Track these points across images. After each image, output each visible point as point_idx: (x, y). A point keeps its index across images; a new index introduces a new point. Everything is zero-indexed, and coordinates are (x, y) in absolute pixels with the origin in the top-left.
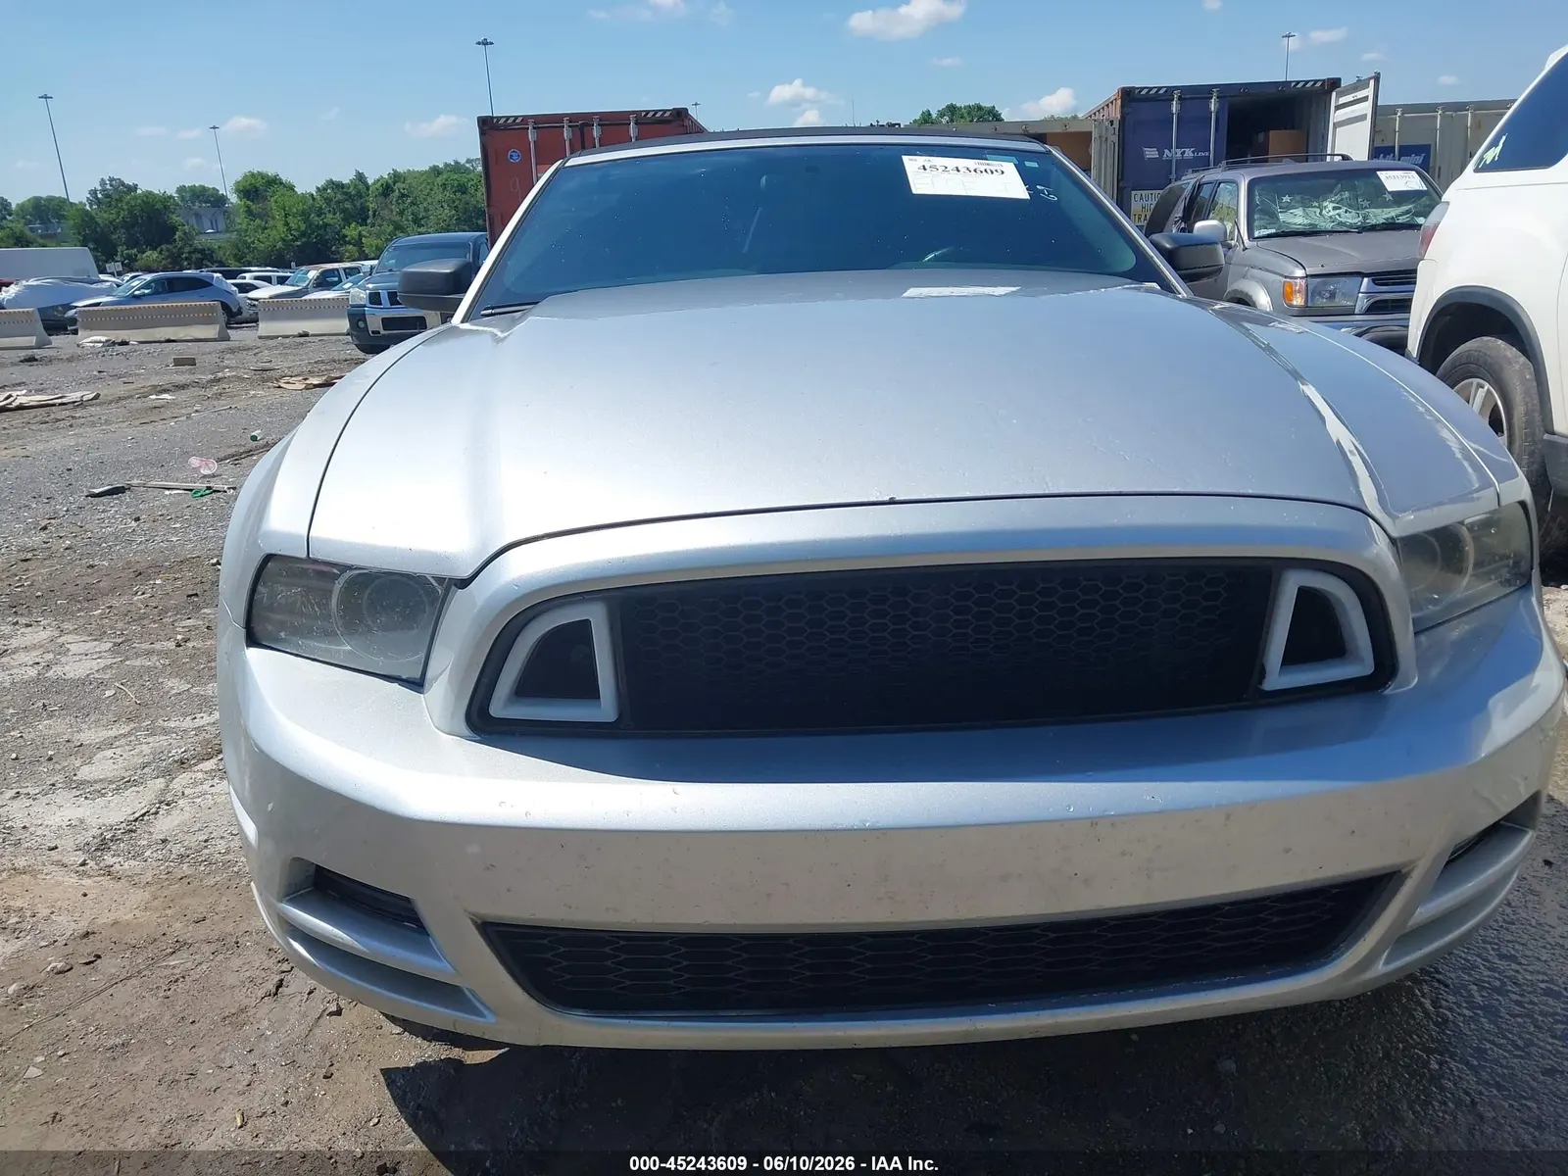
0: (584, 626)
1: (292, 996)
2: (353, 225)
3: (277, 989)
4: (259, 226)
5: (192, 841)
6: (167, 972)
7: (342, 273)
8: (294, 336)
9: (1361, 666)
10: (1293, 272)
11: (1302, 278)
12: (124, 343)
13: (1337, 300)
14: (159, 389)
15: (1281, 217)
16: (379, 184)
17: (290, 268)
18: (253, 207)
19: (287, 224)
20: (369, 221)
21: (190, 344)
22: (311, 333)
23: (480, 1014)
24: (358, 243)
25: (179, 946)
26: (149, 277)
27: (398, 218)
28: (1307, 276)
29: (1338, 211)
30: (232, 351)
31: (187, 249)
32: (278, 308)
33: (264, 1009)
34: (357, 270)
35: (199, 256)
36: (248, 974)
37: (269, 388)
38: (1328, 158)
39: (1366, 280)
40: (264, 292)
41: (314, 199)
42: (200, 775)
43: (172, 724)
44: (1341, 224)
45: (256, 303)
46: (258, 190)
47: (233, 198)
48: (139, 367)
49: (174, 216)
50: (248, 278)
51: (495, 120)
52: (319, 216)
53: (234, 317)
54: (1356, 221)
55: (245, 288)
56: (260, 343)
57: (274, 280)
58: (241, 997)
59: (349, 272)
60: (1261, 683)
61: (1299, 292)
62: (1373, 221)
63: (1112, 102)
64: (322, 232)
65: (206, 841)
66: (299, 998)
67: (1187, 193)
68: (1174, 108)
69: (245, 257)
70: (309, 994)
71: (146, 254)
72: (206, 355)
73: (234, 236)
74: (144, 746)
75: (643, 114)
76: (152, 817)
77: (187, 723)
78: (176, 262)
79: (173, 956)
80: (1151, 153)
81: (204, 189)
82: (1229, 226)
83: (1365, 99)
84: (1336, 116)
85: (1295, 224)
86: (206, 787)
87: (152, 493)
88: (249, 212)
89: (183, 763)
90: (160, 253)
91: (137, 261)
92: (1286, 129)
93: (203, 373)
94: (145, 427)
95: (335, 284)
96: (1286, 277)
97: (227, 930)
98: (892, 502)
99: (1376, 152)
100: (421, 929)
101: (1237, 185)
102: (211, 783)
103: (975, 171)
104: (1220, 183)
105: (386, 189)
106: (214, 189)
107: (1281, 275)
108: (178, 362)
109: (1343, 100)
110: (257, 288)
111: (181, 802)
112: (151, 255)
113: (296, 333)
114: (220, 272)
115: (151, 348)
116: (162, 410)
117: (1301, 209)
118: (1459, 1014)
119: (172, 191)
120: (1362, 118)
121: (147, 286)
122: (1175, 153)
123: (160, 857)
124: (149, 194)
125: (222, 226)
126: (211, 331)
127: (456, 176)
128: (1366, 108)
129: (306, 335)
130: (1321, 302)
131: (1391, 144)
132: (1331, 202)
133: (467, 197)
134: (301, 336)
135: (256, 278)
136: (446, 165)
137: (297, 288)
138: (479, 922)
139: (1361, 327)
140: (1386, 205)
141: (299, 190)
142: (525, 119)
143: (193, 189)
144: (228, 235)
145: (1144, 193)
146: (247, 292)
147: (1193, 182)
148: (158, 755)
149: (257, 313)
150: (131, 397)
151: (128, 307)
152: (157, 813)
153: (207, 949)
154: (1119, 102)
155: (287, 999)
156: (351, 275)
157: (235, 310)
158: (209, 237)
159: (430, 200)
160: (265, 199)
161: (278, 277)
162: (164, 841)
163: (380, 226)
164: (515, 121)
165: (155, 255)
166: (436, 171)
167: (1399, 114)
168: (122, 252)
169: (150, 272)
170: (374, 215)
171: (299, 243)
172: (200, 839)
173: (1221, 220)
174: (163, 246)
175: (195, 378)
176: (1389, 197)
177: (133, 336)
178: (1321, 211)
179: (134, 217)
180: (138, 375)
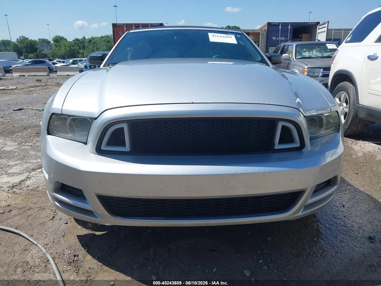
0: (122, 129)
1: (57, 220)
2: (81, 50)
3: (53, 218)
4: (58, 49)
5: (35, 186)
6: (27, 214)
7: (78, 61)
8: (66, 76)
9: (297, 144)
10: (305, 67)
11: (307, 68)
12: (24, 76)
13: (315, 74)
14: (32, 86)
15: (303, 54)
16: (88, 40)
17: (66, 59)
18: (57, 44)
19: (65, 49)
20: (85, 49)
21: (40, 77)
22: (70, 75)
23: (97, 218)
24: (83, 54)
25: (30, 209)
26: (30, 60)
27: (92, 48)
28: (308, 68)
29: (316, 53)
30: (50, 78)
31: (40, 54)
32: (62, 69)
33: (49, 223)
34: (82, 60)
35: (43, 56)
36: (46, 215)
37: (59, 87)
38: (316, 40)
39: (322, 69)
40: (59, 65)
41: (72, 43)
42: (37, 172)
43: (31, 161)
44: (317, 56)
45: (57, 67)
46: (58, 40)
47: (52, 42)
48: (28, 82)
49: (37, 46)
50: (55, 61)
51: (116, 24)
52: (73, 47)
53: (51, 70)
54: (320, 55)
55: (54, 64)
56: (58, 77)
57: (61, 62)
58: (44, 220)
59: (80, 61)
60: (274, 147)
61: (306, 71)
62: (324, 56)
63: (265, 26)
64: (74, 51)
65: (38, 186)
66: (58, 220)
67: (281, 48)
68: (280, 27)
69: (54, 56)
70: (60, 219)
71: (30, 55)
72: (44, 79)
73: (52, 51)
74: (24, 166)
75: (152, 24)
76: (25, 181)
77: (35, 161)
78: (37, 57)
79: (29, 211)
80: (274, 38)
81: (45, 39)
82: (291, 56)
83: (325, 27)
84: (318, 31)
85: (306, 56)
86: (39, 175)
87: (29, 110)
88: (56, 45)
89: (34, 170)
90: (34, 55)
91: (28, 56)
92: (306, 34)
93: (43, 83)
94: (28, 95)
95: (76, 63)
96: (303, 68)
97: (42, 206)
98: (192, 103)
99: (327, 40)
100: (85, 198)
101: (293, 46)
102: (40, 174)
103: (225, 37)
104: (289, 45)
105: (90, 41)
106: (47, 39)
107: (302, 67)
108: (37, 81)
109: (320, 27)
110: (57, 64)
111: (32, 178)
112: (31, 55)
113: (66, 75)
114: (48, 59)
115: (30, 77)
116: (32, 91)
117: (308, 52)
118: (323, 229)
119: (37, 39)
120: (324, 32)
121: (30, 62)
122: (280, 38)
123: (27, 190)
124: (31, 40)
125: (49, 49)
126: (46, 74)
127: (107, 39)
128: (325, 29)
129: (69, 75)
130: (311, 74)
131: (331, 38)
132: (315, 51)
133: (110, 44)
134: (68, 75)
135: (57, 61)
136: (105, 36)
137: (67, 64)
138: (97, 195)
139: (320, 80)
140: (328, 52)
141: (68, 40)
142: (124, 24)
143: (42, 39)
144: (51, 51)
145: (272, 48)
146: (55, 65)
147: (283, 45)
148: (27, 168)
149: (57, 70)
150: (25, 88)
151: (25, 67)
152: (26, 180)
153: (37, 209)
154: (267, 25)
155: (55, 220)
156: (80, 62)
157: (51, 69)
158: (46, 51)
159: (101, 44)
160: (60, 42)
161: (62, 61)
162: (28, 186)
163: (88, 50)
164: (121, 25)
165: (32, 55)
166: (102, 37)
167: (333, 31)
168: (24, 54)
169: (31, 59)
170: (87, 47)
171: (68, 53)
172: (37, 186)
173: (289, 54)
174: (34, 53)
175: (41, 84)
176: (328, 50)
177: (26, 74)
178: (312, 53)
179: (27, 46)
180: (27, 83)
